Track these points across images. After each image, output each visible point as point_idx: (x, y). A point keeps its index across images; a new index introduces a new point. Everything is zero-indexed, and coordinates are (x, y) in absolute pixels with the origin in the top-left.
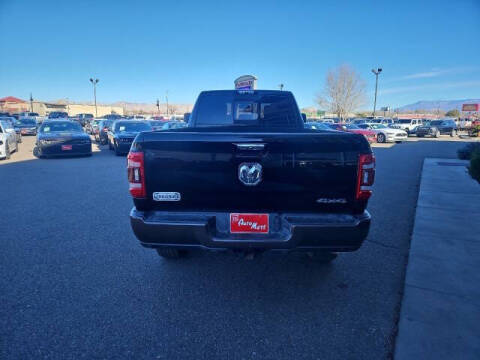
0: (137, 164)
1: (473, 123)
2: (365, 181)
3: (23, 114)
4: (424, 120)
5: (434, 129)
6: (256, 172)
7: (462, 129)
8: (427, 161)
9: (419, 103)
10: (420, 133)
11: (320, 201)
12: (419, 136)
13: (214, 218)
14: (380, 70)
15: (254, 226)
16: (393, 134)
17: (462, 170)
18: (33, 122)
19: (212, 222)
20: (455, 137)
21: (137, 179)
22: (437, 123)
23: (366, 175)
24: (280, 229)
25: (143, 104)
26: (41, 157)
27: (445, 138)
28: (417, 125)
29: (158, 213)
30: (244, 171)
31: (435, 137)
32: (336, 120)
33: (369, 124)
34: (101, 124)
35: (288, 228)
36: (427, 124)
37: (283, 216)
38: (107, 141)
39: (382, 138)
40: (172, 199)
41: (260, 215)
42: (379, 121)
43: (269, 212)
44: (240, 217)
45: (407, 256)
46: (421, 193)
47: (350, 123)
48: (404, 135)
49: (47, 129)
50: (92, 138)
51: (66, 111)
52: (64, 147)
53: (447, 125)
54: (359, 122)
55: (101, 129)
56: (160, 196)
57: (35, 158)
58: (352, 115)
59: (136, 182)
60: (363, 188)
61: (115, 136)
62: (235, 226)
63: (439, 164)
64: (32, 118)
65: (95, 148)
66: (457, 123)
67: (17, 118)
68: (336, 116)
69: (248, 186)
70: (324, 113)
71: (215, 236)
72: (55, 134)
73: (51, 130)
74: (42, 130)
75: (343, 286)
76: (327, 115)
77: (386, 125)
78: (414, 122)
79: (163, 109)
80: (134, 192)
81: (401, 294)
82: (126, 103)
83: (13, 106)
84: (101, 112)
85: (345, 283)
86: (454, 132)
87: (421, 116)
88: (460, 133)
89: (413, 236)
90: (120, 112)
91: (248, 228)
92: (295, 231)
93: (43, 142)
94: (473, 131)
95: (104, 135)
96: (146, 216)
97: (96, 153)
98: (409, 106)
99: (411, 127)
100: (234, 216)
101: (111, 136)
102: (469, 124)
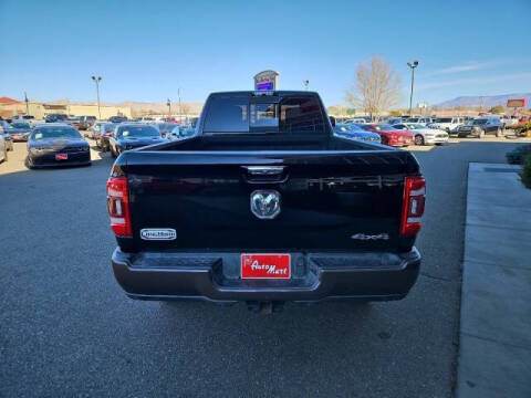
0: (120, 194)
1: (520, 121)
2: (413, 211)
3: (17, 117)
4: (467, 119)
5: (477, 128)
6: (273, 202)
7: (508, 128)
8: (473, 167)
9: (458, 99)
10: (462, 134)
11: (355, 237)
12: (460, 136)
13: (221, 260)
14: (416, 63)
15: (272, 269)
16: (433, 135)
17: (513, 177)
18: (26, 127)
19: (217, 267)
20: (501, 137)
21: (119, 212)
22: (481, 122)
23: (414, 204)
24: (305, 273)
25: (153, 104)
26: (32, 168)
27: (491, 138)
28: (458, 124)
29: (148, 255)
30: (258, 201)
31: (479, 137)
32: (368, 119)
33: (405, 124)
34: (103, 127)
35: (315, 273)
36: (470, 123)
37: (309, 256)
38: (109, 148)
39: (420, 139)
40: (166, 238)
41: (280, 255)
42: (416, 120)
43: (291, 252)
44: (254, 258)
45: (460, 292)
46: (470, 207)
47: (384, 123)
48: (445, 136)
49: (39, 136)
50: (92, 143)
51: (66, 112)
52: (59, 157)
53: (492, 124)
54: (393, 122)
55: (102, 133)
56: (151, 234)
57: (25, 169)
58: (386, 114)
59: (118, 217)
60: (411, 220)
61: (118, 142)
62: (248, 269)
63: (487, 170)
64: (27, 121)
65: (95, 156)
66: (502, 121)
67: (9, 121)
68: (368, 114)
69: (263, 220)
70: (353, 111)
71: (222, 285)
72: (47, 141)
73: (44, 136)
74: (33, 137)
75: (384, 336)
76: (357, 114)
77: (423, 124)
78: (455, 121)
79: (175, 109)
80: (116, 228)
81: (457, 346)
82: (134, 103)
83: (7, 108)
84: (105, 114)
85: (386, 331)
86: (500, 132)
87: (462, 114)
88: (506, 132)
89: (465, 264)
90: (127, 113)
91: (264, 272)
92: (324, 278)
93: (34, 151)
94: (522, 131)
95: (106, 141)
96: (131, 261)
97: (97, 162)
98: (447, 102)
99: (452, 126)
100: (245, 258)
101: (114, 142)
102: (515, 122)
